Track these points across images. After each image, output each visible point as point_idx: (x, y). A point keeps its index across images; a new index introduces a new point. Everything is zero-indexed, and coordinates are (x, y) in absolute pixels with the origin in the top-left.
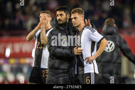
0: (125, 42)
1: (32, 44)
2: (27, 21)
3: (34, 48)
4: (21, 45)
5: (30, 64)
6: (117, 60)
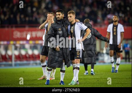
1: (43, 32)
2: (40, 18)
5: (41, 44)
6: (93, 42)
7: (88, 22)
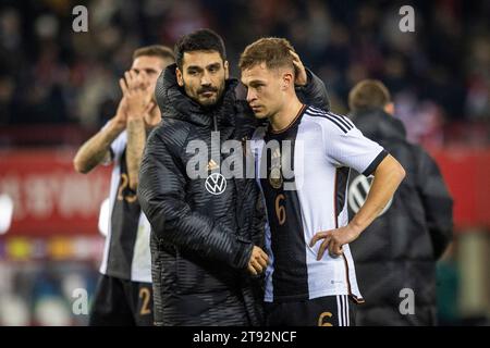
0: (435, 171)
3: (108, 196)
4: (54, 183)
7: (376, 103)
